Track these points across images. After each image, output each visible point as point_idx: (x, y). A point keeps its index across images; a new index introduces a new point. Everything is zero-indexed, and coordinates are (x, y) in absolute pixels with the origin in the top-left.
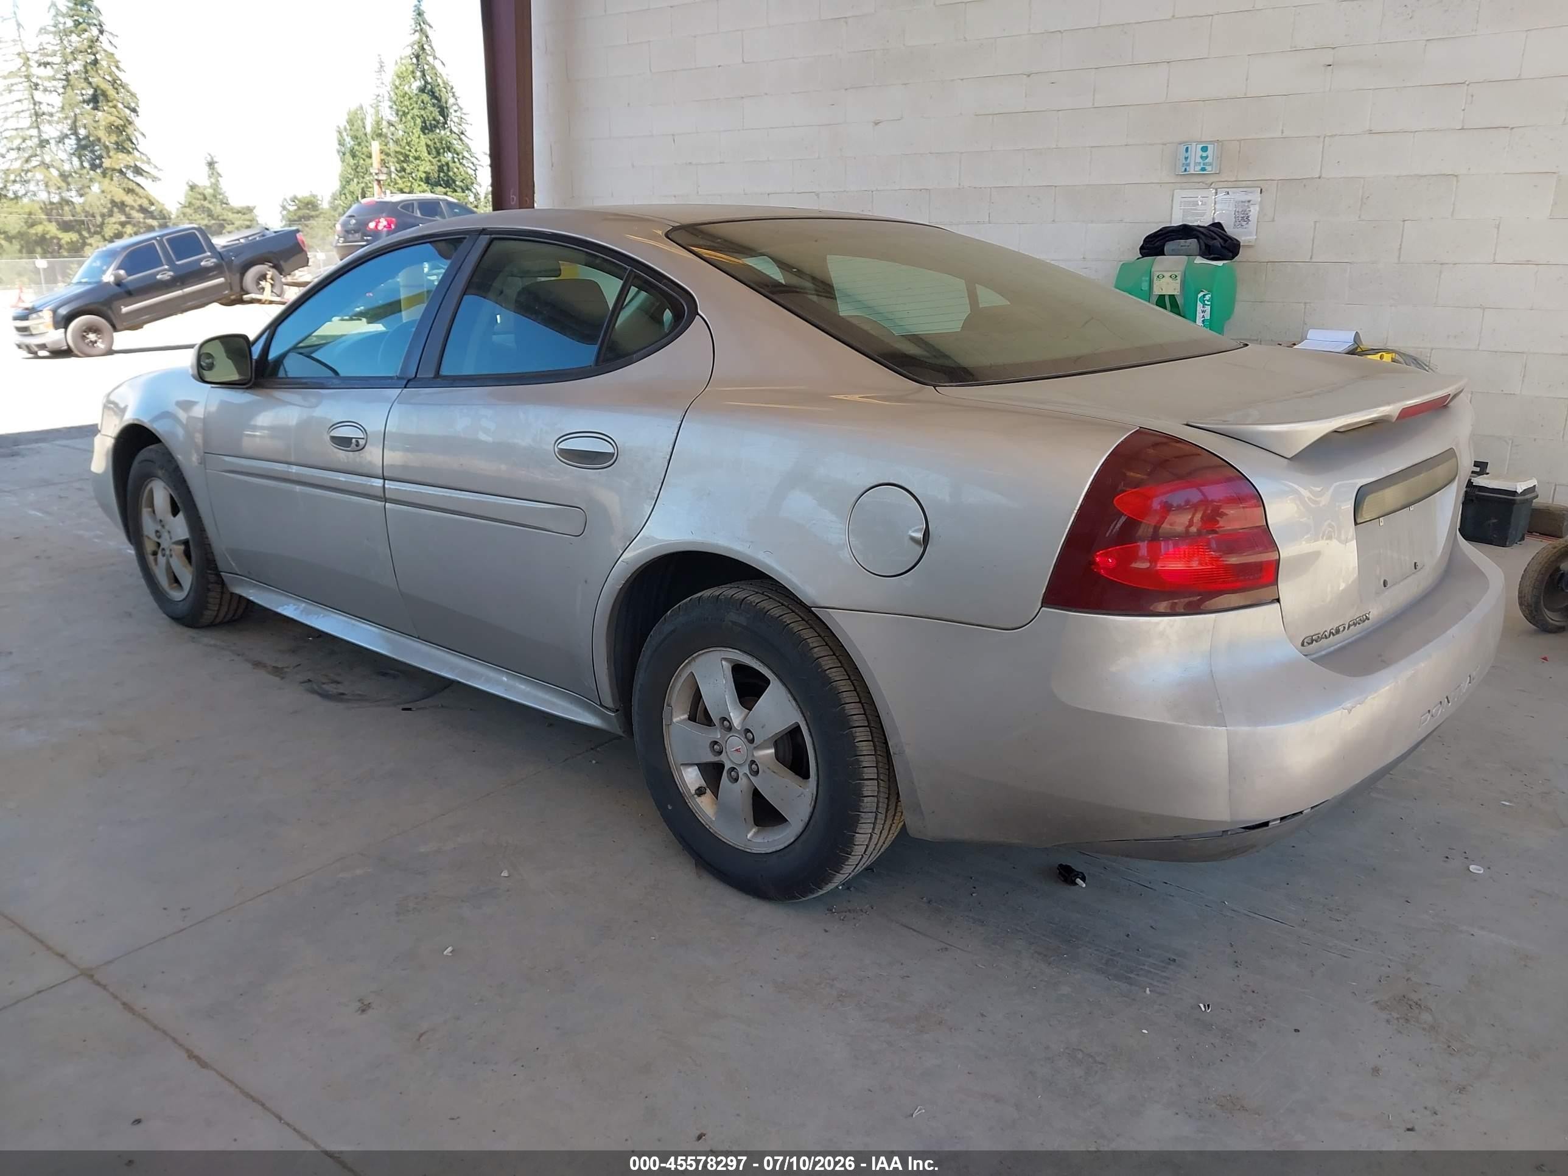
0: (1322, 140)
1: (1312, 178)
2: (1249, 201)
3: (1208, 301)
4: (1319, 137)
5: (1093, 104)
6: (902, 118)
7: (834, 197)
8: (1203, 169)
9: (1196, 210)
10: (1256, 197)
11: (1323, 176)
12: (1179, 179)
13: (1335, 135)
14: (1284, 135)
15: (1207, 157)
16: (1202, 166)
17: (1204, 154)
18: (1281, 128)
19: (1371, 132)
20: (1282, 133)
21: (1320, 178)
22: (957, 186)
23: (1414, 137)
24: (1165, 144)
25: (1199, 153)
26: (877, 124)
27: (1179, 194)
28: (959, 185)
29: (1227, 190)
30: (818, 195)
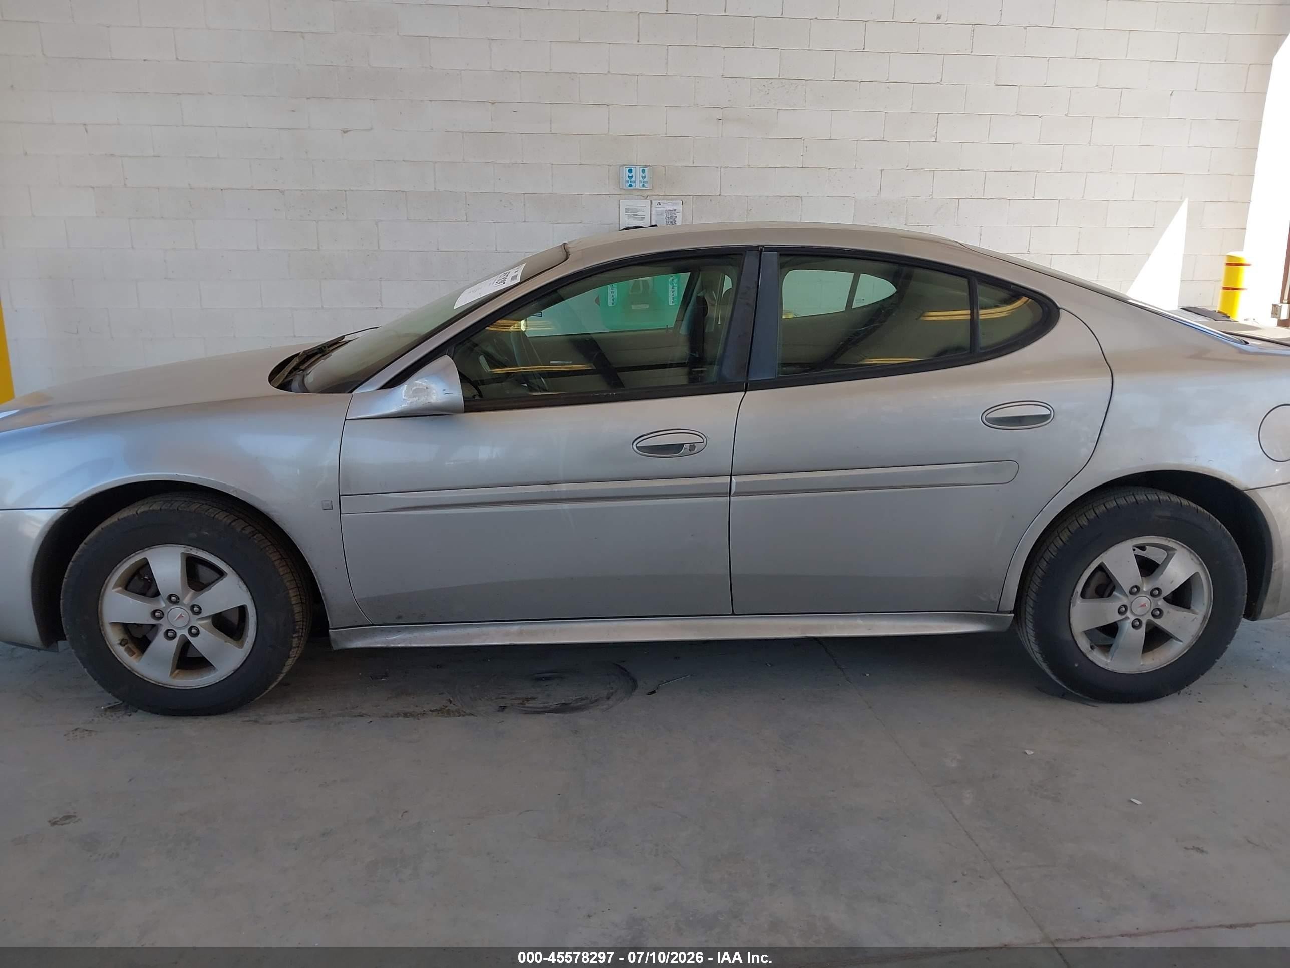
0: (719, 170)
1: (716, 196)
2: (675, 210)
3: (676, 283)
4: (717, 167)
5: (551, 131)
6: (371, 129)
7: (303, 194)
8: (631, 186)
9: (637, 215)
10: (679, 207)
11: (722, 194)
12: (623, 192)
13: (728, 167)
14: (694, 165)
15: (632, 177)
16: (630, 184)
17: (631, 175)
18: (692, 160)
19: (749, 166)
20: (693, 163)
21: (720, 195)
22: (433, 190)
23: (775, 171)
24: (611, 166)
25: (628, 174)
26: (345, 132)
27: (625, 204)
28: (435, 189)
29: (659, 202)
30: (283, 192)
